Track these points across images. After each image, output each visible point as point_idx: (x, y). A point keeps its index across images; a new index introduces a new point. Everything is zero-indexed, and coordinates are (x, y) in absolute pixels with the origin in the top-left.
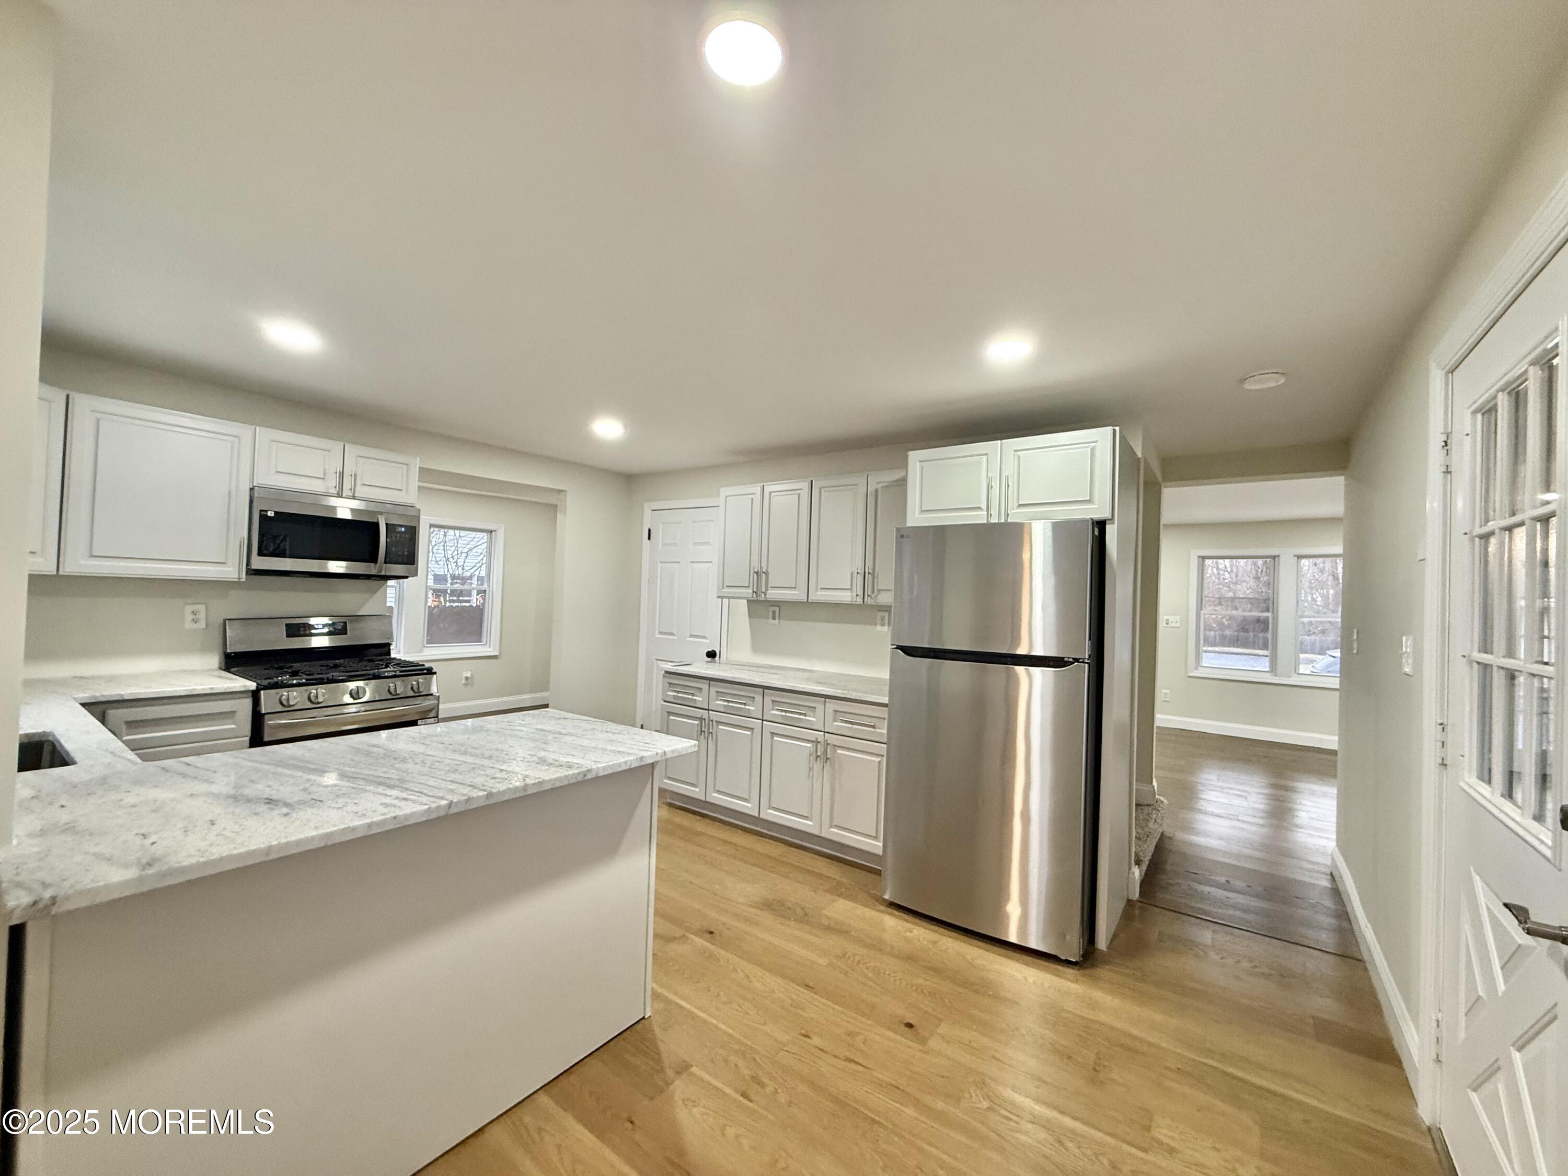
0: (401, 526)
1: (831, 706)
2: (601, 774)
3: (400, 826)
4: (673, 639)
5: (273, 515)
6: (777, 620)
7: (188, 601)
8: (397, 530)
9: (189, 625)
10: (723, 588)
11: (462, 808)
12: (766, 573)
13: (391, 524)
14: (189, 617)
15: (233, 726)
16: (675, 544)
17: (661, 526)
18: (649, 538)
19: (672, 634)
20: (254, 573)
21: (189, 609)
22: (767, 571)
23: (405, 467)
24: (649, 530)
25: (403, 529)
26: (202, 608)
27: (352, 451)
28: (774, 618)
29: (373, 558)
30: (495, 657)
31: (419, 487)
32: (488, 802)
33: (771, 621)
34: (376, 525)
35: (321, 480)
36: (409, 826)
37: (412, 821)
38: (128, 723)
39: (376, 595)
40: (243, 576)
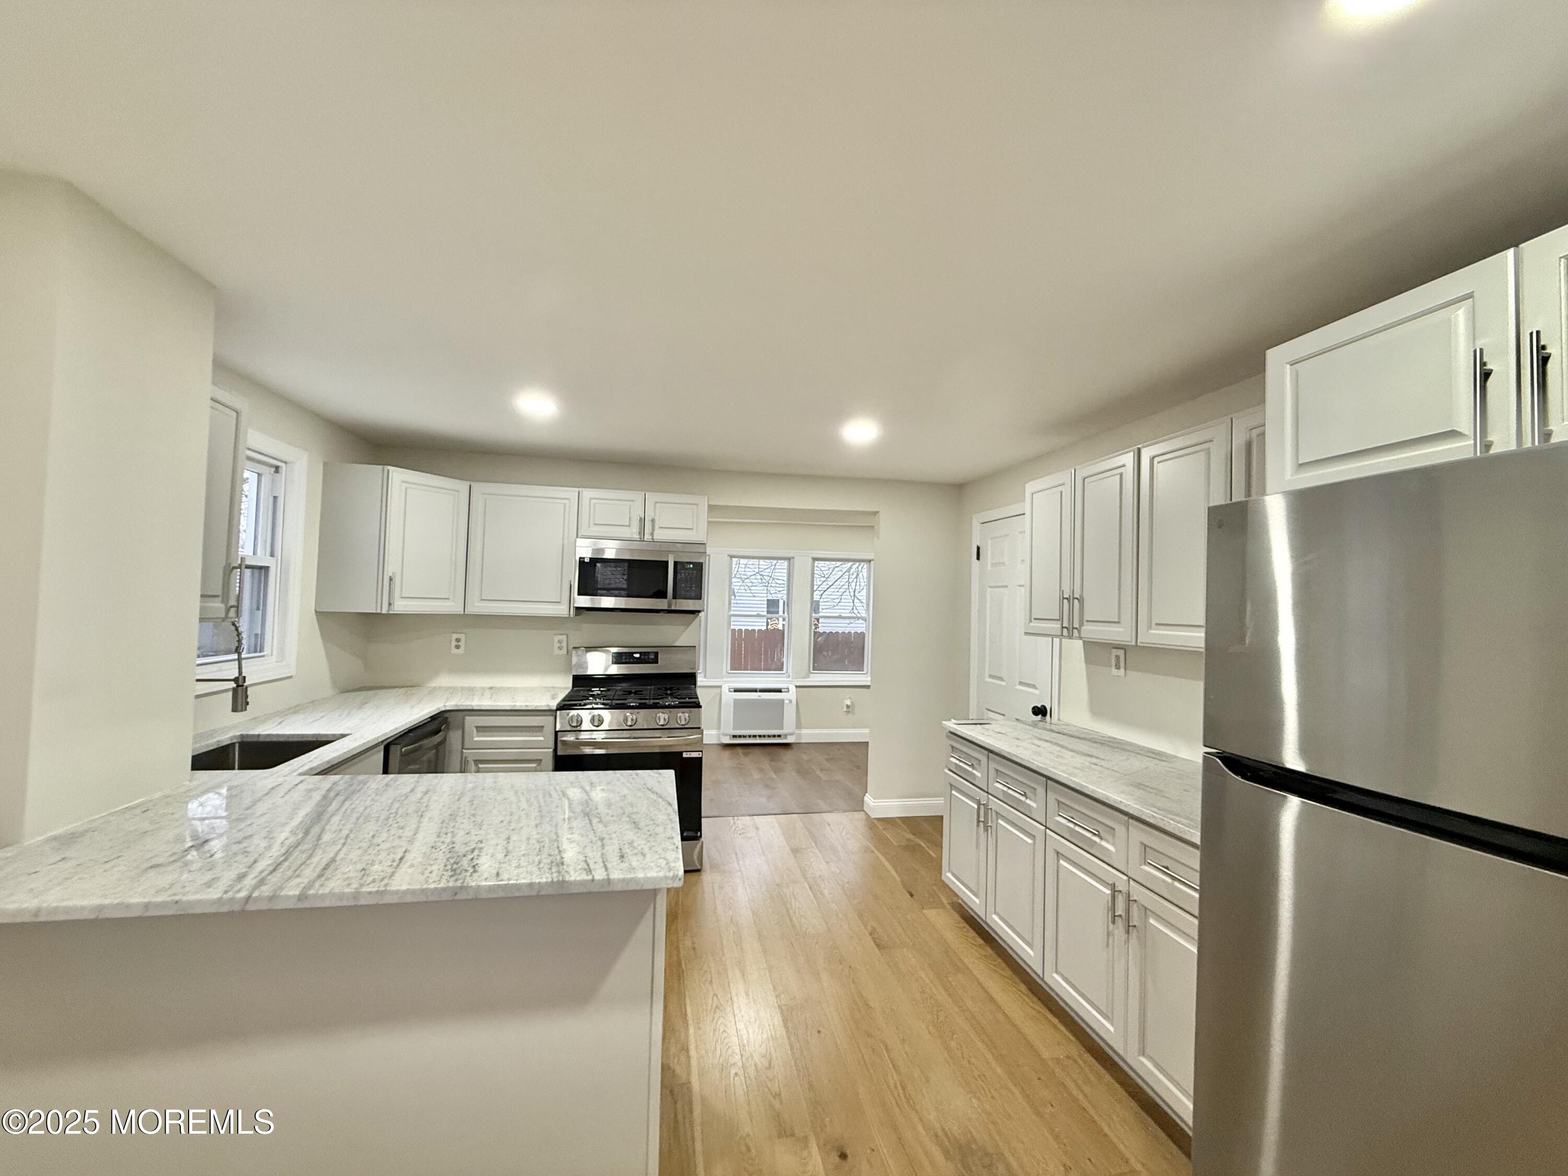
0: (690, 563)
1: (1138, 835)
2: (484, 895)
3: (183, 913)
4: (1001, 686)
5: (588, 561)
6: (1122, 670)
7: (556, 632)
8: (686, 567)
9: (557, 652)
10: (1031, 621)
11: (263, 906)
12: (1081, 600)
13: (680, 562)
14: (557, 645)
15: (542, 738)
16: (1003, 563)
17: (990, 542)
18: (978, 558)
19: (1001, 679)
20: (579, 610)
21: (557, 638)
22: (1081, 596)
23: (695, 507)
24: (978, 548)
25: (691, 566)
26: (564, 638)
27: (651, 497)
28: (1118, 667)
29: (662, 594)
30: (868, 687)
31: (709, 523)
32: (301, 905)
33: (1114, 671)
34: (667, 563)
35: (627, 528)
36: (193, 915)
37: (198, 911)
38: (477, 727)
39: (690, 627)
40: (572, 613)
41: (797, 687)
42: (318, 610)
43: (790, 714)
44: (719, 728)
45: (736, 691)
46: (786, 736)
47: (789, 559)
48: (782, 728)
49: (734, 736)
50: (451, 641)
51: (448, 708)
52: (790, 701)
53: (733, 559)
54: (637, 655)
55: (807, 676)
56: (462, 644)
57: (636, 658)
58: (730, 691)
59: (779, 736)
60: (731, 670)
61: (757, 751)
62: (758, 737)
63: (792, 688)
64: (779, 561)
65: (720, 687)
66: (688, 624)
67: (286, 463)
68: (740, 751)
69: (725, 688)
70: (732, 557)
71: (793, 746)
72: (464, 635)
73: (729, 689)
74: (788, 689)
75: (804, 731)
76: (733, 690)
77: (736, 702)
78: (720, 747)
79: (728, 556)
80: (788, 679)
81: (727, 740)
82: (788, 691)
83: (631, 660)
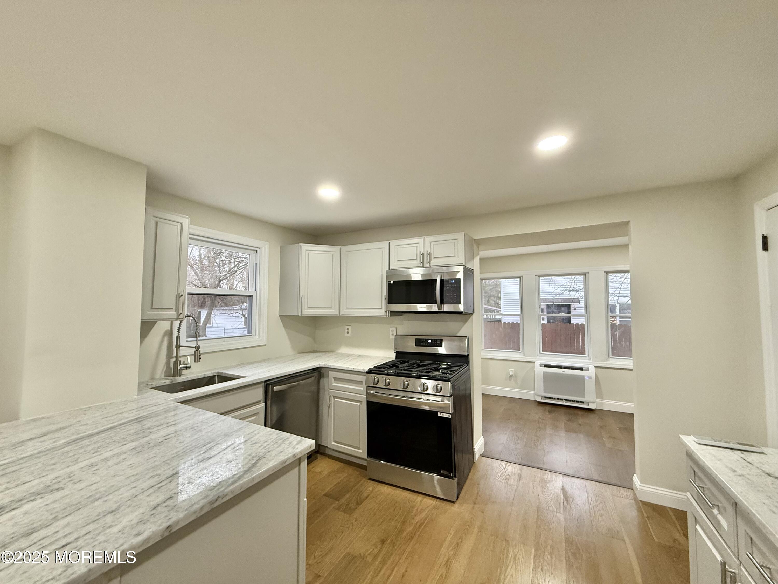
0: (449, 279)
5: (393, 283)
8: (445, 282)
15: (361, 389)
18: (765, 249)
21: (391, 329)
23: (456, 241)
24: (765, 238)
25: (453, 281)
26: (394, 329)
27: (428, 239)
29: (435, 301)
34: (436, 280)
35: (416, 260)
38: (334, 378)
39: (467, 324)
40: (387, 314)
41: (596, 367)
42: (280, 314)
43: (590, 387)
44: (534, 390)
45: (546, 366)
46: (588, 403)
47: (585, 274)
48: (584, 397)
49: (546, 397)
50: (345, 330)
51: (321, 366)
52: (590, 378)
53: (541, 278)
54: (430, 341)
55: (606, 360)
56: (350, 331)
57: (429, 343)
58: (540, 366)
59: (583, 402)
60: (543, 351)
61: (563, 410)
62: (564, 400)
63: (592, 369)
64: (578, 277)
65: (534, 362)
66: (465, 321)
67: (260, 248)
68: (548, 408)
69: (537, 364)
70: (539, 276)
71: (597, 412)
72: (350, 327)
73: (540, 364)
74: (588, 368)
75: (605, 401)
76: (543, 365)
77: (546, 375)
78: (536, 403)
79: (536, 275)
80: (589, 361)
81: (540, 399)
82: (588, 370)
83: (426, 344)
